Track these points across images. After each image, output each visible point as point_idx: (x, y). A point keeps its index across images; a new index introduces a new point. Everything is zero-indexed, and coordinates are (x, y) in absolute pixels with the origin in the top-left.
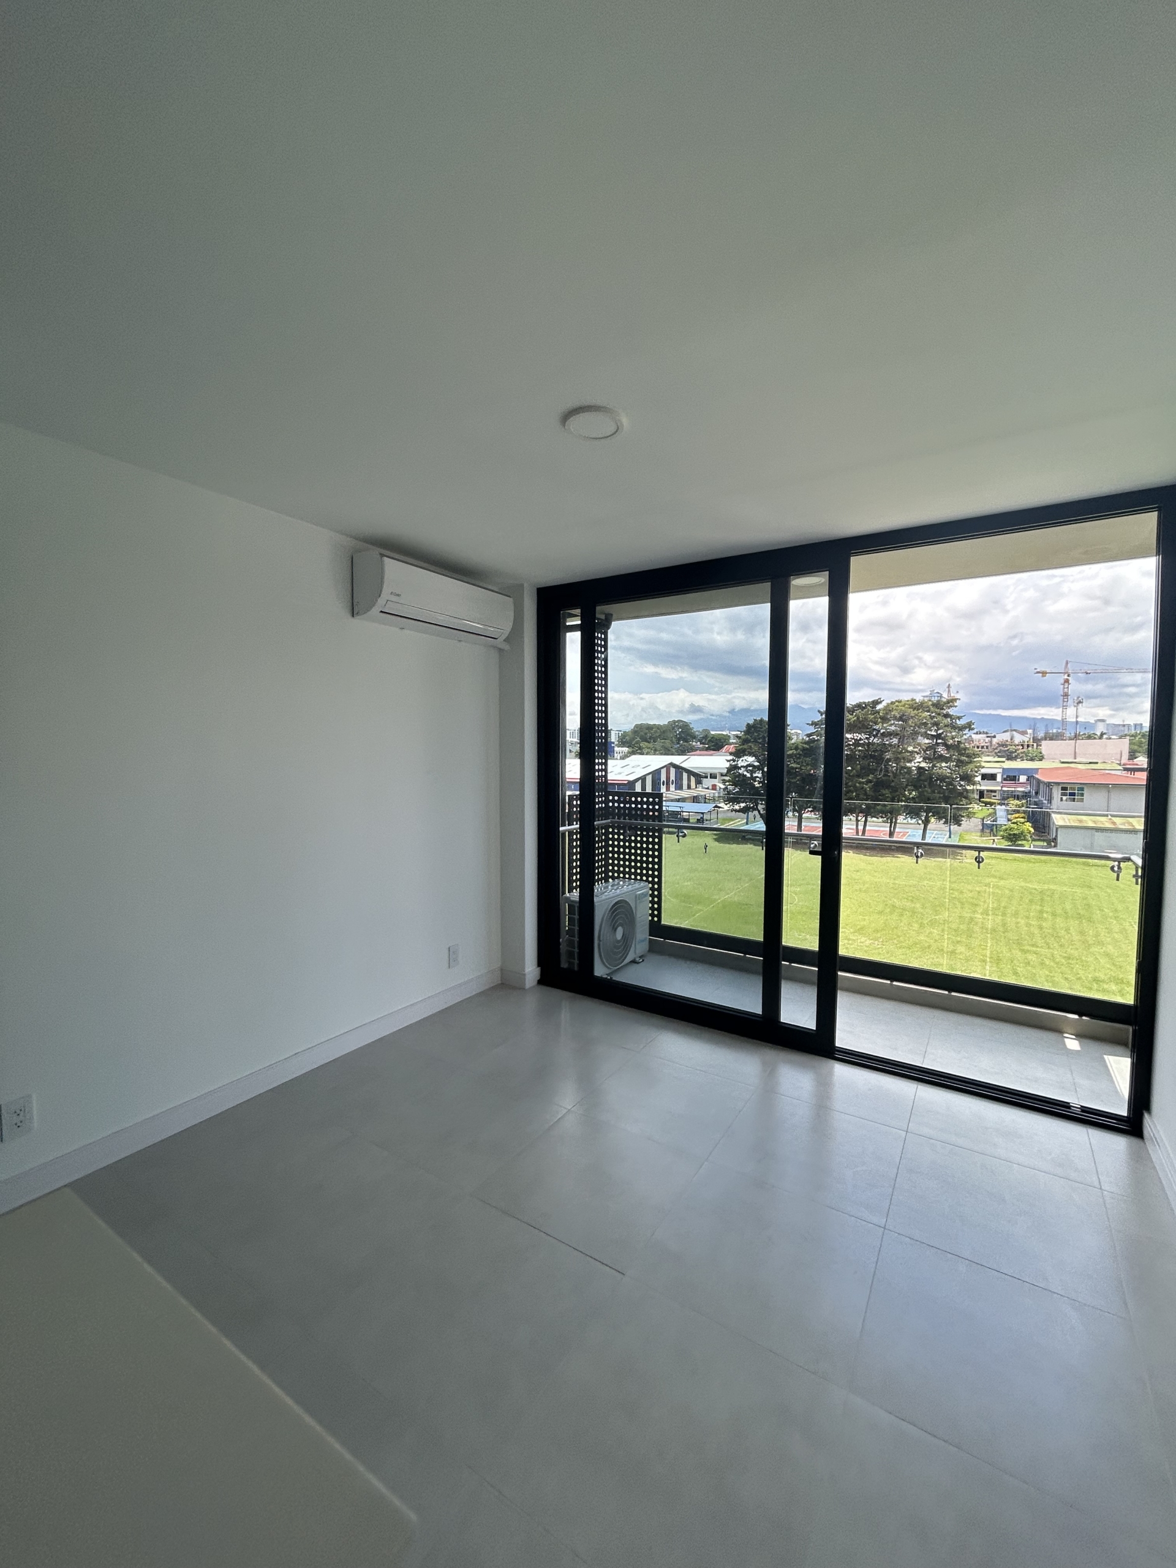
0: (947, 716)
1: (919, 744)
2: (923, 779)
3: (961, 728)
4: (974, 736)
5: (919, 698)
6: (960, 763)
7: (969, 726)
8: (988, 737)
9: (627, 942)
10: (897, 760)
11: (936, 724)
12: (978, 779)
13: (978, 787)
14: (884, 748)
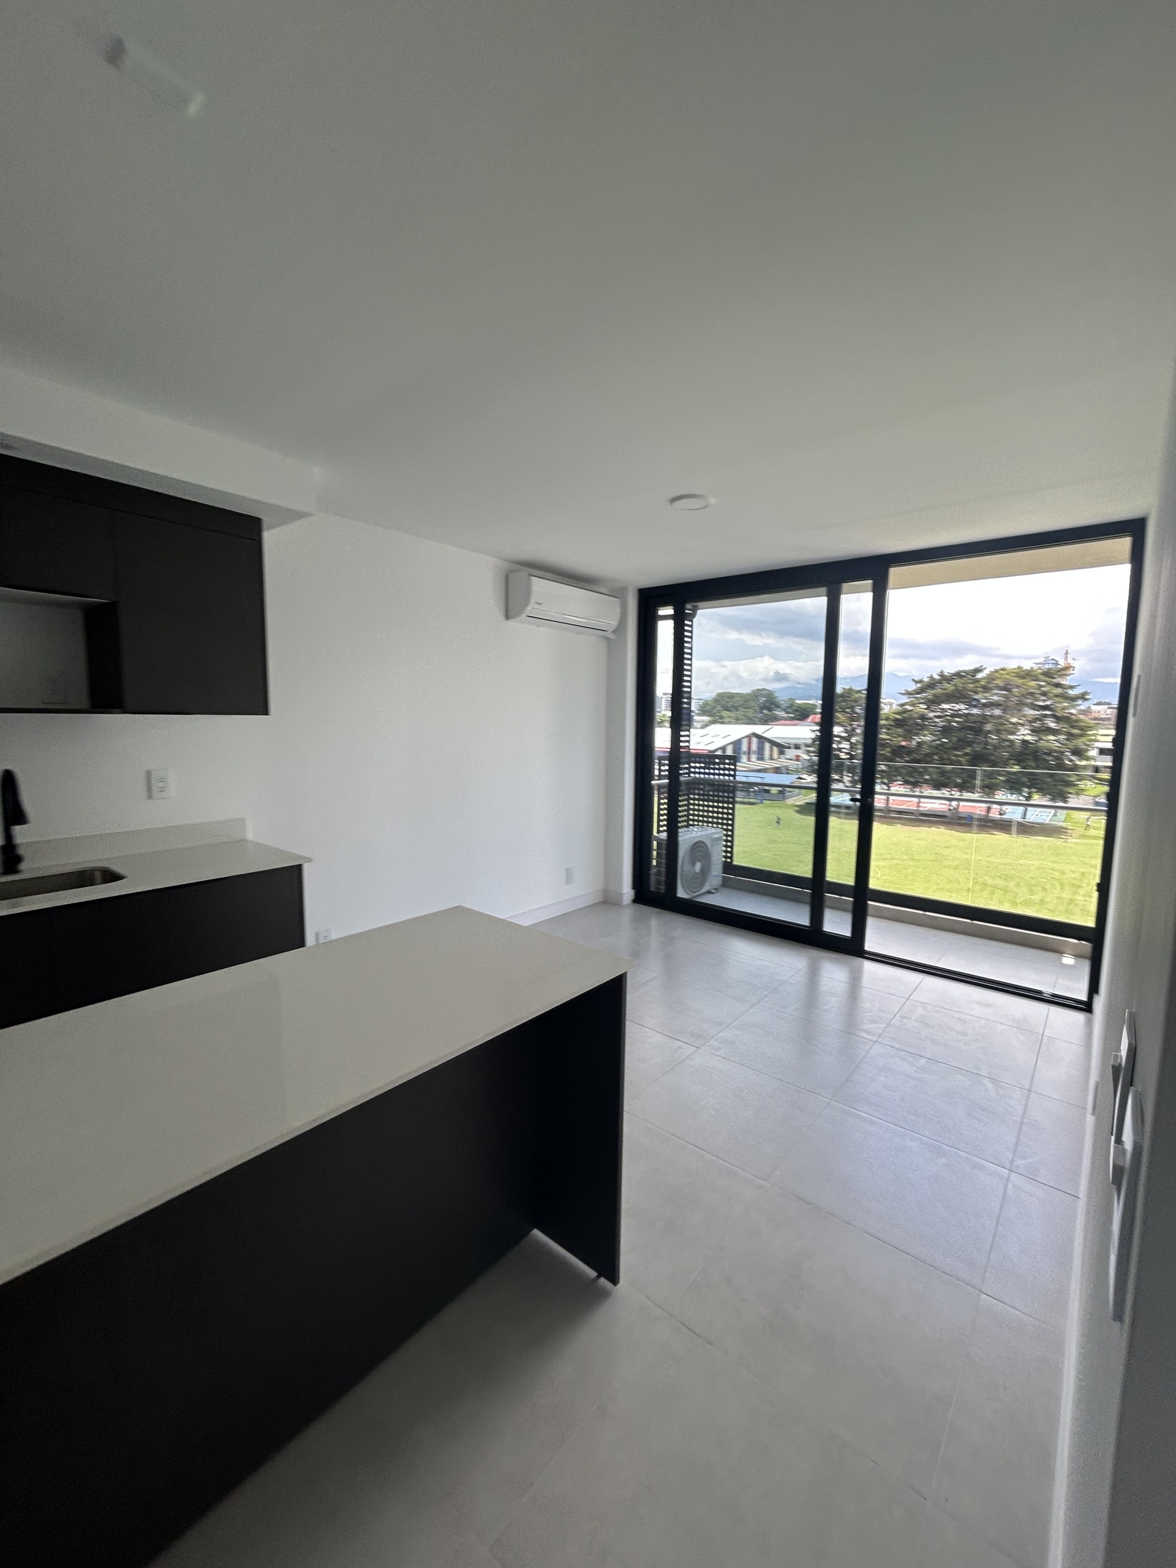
0: (1058, 685)
1: (1024, 716)
3: (1074, 699)
4: (1094, 708)
5: (1027, 665)
6: (1071, 736)
7: (1083, 697)
8: (1109, 708)
9: (705, 873)
12: (1093, 753)
13: (1093, 763)
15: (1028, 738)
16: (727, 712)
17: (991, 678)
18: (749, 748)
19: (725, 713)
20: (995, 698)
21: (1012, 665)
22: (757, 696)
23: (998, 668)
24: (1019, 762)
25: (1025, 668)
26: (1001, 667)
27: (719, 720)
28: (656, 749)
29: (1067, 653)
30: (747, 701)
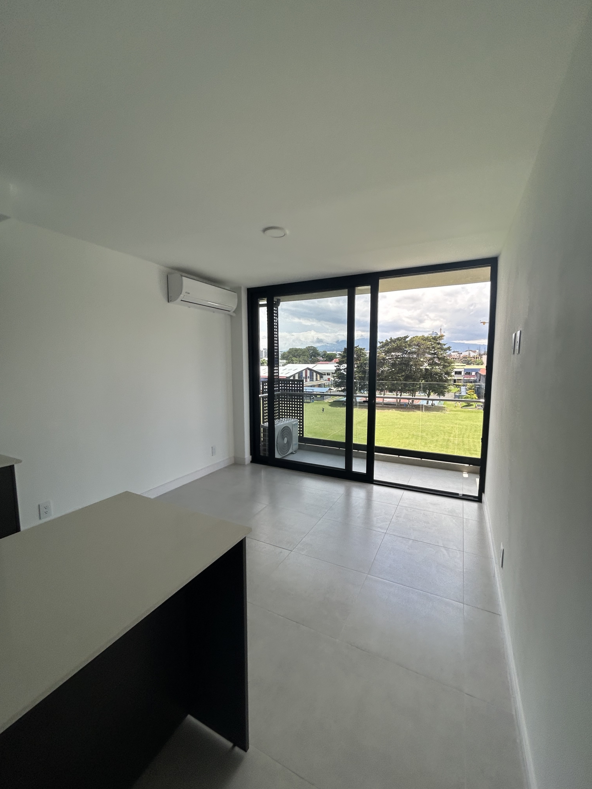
0: (439, 344)
1: (426, 357)
2: (428, 375)
3: (445, 350)
4: (452, 354)
5: (426, 335)
6: (444, 367)
7: (449, 349)
8: (458, 354)
9: (289, 443)
10: (416, 365)
11: (433, 348)
12: (453, 374)
13: (453, 378)
14: (410, 359)
15: (428, 367)
16: (295, 358)
17: (411, 341)
18: (306, 375)
19: (294, 359)
20: (414, 350)
21: (420, 335)
22: (309, 350)
23: (414, 336)
24: (424, 379)
25: (425, 336)
26: (415, 336)
27: (291, 362)
28: (261, 377)
29: (441, 330)
30: (304, 352)
